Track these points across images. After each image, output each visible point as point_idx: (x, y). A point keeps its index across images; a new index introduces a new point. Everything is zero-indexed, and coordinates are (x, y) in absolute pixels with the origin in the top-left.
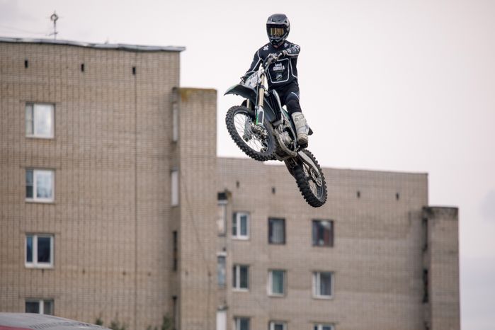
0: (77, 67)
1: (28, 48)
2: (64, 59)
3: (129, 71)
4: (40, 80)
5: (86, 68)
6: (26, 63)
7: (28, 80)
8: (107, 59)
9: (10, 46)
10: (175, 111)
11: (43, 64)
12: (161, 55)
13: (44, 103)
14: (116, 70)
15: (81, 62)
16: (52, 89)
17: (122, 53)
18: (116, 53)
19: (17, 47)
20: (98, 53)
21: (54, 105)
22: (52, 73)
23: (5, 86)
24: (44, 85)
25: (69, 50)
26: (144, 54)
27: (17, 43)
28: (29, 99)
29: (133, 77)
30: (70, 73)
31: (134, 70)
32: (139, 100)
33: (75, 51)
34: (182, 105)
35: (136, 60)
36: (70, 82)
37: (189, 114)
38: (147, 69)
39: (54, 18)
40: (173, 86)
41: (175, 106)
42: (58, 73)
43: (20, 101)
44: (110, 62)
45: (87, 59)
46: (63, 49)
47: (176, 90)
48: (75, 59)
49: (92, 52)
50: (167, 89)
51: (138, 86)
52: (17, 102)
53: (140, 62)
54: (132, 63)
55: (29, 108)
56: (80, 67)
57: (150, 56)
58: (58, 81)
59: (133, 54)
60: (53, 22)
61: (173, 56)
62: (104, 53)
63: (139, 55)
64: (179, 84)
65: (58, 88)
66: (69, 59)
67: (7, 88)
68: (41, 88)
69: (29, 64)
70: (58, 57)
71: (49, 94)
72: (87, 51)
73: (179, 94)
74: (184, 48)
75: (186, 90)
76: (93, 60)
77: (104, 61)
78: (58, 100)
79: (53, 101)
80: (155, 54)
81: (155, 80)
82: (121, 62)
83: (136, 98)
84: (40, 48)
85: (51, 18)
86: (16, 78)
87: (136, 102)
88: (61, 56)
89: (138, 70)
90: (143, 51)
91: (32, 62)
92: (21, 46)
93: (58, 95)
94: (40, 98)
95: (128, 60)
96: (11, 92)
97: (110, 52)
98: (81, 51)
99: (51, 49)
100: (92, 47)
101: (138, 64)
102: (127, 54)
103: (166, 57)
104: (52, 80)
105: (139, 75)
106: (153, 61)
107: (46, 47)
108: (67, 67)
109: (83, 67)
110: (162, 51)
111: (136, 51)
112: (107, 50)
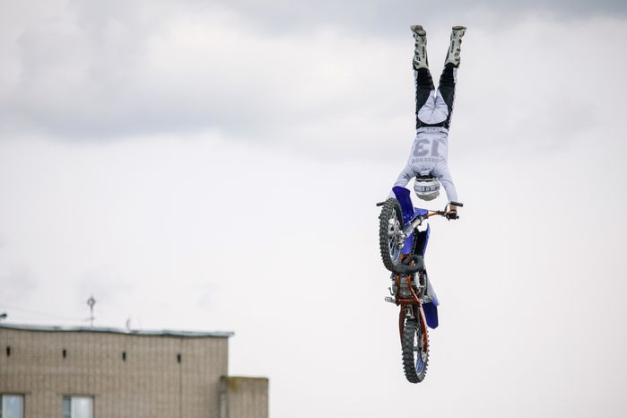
0: (118, 356)
1: (66, 336)
2: (104, 347)
3: (174, 358)
4: (79, 370)
5: (128, 356)
6: (64, 353)
7: (66, 370)
8: (151, 347)
9: (48, 335)
10: (223, 403)
11: (82, 353)
12: (208, 342)
13: (83, 395)
14: (159, 358)
15: (122, 350)
16: (91, 379)
17: (166, 340)
18: (160, 340)
19: (54, 335)
20: (141, 339)
21: (93, 397)
22: (91, 362)
23: (41, 377)
24: (82, 376)
25: (110, 337)
26: (190, 341)
27: (56, 331)
28: (66, 392)
29: (177, 366)
30: (110, 362)
31: (179, 358)
32: (184, 390)
33: (116, 338)
34: (231, 396)
35: (181, 346)
36: (111, 372)
37: (239, 405)
38: (193, 356)
39: (91, 302)
40: (220, 374)
41: (223, 396)
42: (98, 362)
43: (57, 394)
44: (153, 349)
45: (129, 347)
46: (104, 336)
47: (225, 379)
48: (116, 346)
49: (135, 338)
50: (213, 378)
51: (184, 376)
52: (54, 395)
53: (185, 349)
54: (178, 350)
55: (66, 402)
56: (121, 356)
57: (196, 342)
58: (98, 371)
59: (178, 341)
60: (89, 307)
61: (221, 342)
62: (147, 339)
63: (185, 341)
64: (227, 372)
65: (98, 379)
66: (110, 347)
67: (44, 380)
68: (79, 379)
69: (67, 353)
70: (98, 346)
71: (88, 386)
72: (129, 337)
73: (228, 384)
74: (233, 333)
75: (235, 379)
76: (135, 347)
77: (147, 348)
78: (97, 392)
79: (91, 392)
80: (202, 341)
81: (202, 368)
82: (165, 349)
83: (181, 387)
84: (79, 336)
85: (88, 302)
86: (53, 370)
87: (181, 393)
88: (101, 345)
89: (183, 358)
90: (189, 337)
91: (70, 351)
92: (60, 335)
93: (98, 386)
94: (79, 389)
95: (173, 347)
96: (47, 385)
97: (153, 339)
98: (123, 338)
99: (91, 336)
100: (134, 334)
101: (184, 351)
102: (172, 341)
103: (214, 343)
104: (91, 370)
105: (183, 363)
106: (199, 348)
107: (85, 336)
108: (108, 356)
109: (124, 356)
110: (210, 337)
111: (181, 337)
112: (150, 336)
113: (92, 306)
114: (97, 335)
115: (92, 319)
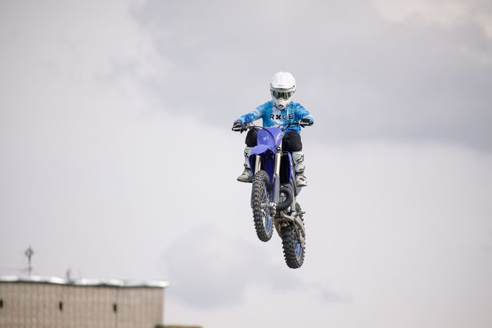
0: (55, 306)
1: (3, 287)
2: (41, 297)
3: (110, 308)
4: (15, 320)
5: (65, 307)
6: (1, 303)
7: (3, 320)
8: (87, 297)
11: (19, 303)
12: (144, 292)
14: (96, 308)
15: (59, 300)
17: (102, 291)
18: (96, 290)
20: (78, 290)
22: (28, 313)
24: (19, 326)
25: (47, 288)
26: (126, 291)
29: (113, 315)
30: (47, 312)
31: (115, 308)
33: (53, 288)
35: (117, 296)
36: (47, 322)
38: (129, 306)
39: (29, 253)
40: (155, 323)
42: (34, 312)
44: (90, 299)
45: (65, 296)
46: (41, 288)
48: (53, 297)
49: (71, 289)
50: (149, 327)
51: (119, 324)
53: (122, 299)
54: (114, 300)
56: (58, 305)
57: (132, 292)
58: (34, 320)
59: (114, 291)
60: (27, 259)
61: (156, 292)
62: (84, 290)
63: (121, 292)
64: (162, 321)
66: (47, 297)
69: (4, 304)
70: (35, 296)
72: (65, 288)
75: (170, 327)
76: (72, 298)
77: (84, 298)
80: (138, 291)
82: (102, 299)
84: (16, 287)
85: (26, 253)
88: (38, 295)
89: (119, 307)
90: (124, 288)
91: (7, 302)
95: (109, 296)
97: (90, 290)
98: (60, 289)
99: (28, 287)
100: (70, 285)
101: (120, 301)
102: (108, 291)
103: (149, 293)
104: (28, 320)
105: (119, 313)
106: (135, 298)
107: (22, 287)
108: (44, 306)
109: (61, 306)
110: (146, 287)
111: (117, 287)
112: (87, 286)
113: (30, 257)
114: (34, 287)
115: (30, 269)
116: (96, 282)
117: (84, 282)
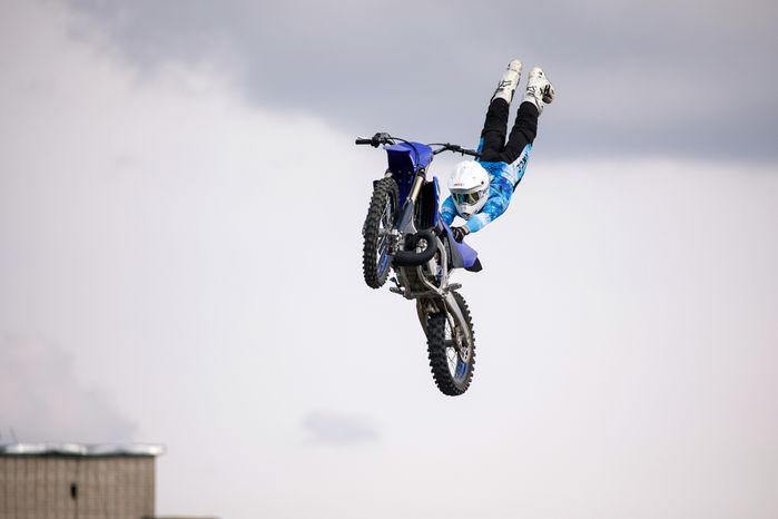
3: (64, 491)
8: (26, 473)
12: (122, 464)
14: (41, 491)
17: (52, 463)
18: (41, 463)
20: (10, 463)
26: (92, 463)
29: (71, 503)
31: (74, 491)
35: (77, 472)
38: (97, 488)
40: (142, 514)
44: (31, 477)
49: (1, 460)
53: (86, 477)
54: (71, 478)
57: (102, 465)
59: (72, 464)
61: (142, 464)
62: (21, 463)
63: (83, 464)
64: (153, 510)
76: (2, 475)
77: (21, 476)
80: (112, 463)
81: (111, 507)
82: (51, 477)
89: (80, 490)
90: (89, 457)
95: (63, 473)
97: (31, 463)
100: (0, 455)
101: (81, 479)
102: (62, 464)
103: (131, 465)
105: (81, 500)
106: (107, 474)
110: (124, 456)
111: (77, 457)
112: (25, 456)
116: (41, 448)
117: (21, 449)
